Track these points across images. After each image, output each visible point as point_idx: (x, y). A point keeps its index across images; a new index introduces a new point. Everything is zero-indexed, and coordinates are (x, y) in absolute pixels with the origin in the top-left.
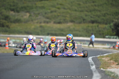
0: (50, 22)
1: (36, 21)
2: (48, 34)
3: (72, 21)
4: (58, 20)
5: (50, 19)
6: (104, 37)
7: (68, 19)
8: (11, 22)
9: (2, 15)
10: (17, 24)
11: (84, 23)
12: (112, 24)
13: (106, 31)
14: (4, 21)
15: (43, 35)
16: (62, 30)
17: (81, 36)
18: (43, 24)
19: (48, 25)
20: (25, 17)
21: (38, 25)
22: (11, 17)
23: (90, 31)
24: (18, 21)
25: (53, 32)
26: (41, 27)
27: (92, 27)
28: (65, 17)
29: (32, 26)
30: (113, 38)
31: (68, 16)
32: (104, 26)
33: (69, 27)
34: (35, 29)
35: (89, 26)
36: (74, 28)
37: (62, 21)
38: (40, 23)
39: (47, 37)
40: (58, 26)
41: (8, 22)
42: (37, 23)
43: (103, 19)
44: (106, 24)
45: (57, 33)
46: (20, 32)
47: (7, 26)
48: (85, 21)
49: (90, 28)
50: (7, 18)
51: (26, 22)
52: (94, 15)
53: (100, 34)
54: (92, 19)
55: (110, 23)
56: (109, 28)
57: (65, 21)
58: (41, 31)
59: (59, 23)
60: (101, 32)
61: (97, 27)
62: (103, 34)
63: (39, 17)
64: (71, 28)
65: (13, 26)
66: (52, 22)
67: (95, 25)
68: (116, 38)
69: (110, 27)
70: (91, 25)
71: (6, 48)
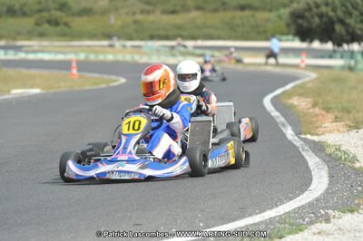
0: (154, 12)
1: (125, 10)
2: (152, 38)
3: (199, 8)
4: (169, 7)
5: (154, 5)
7: (190, 2)
8: (74, 15)
9: (55, 2)
10: (85, 18)
11: (225, 10)
12: (285, 12)
13: (270, 26)
15: (142, 39)
16: (179, 27)
17: (219, 38)
18: (139, 17)
19: (151, 17)
20: (101, 3)
21: (130, 19)
22: (72, 4)
24: (86, 12)
25: (162, 32)
26: (135, 22)
27: (241, 18)
29: (117, 22)
30: (287, 40)
32: (266, 15)
33: (193, 21)
34: (123, 27)
35: (234, 18)
36: (204, 23)
37: (178, 8)
38: (134, 14)
39: (151, 43)
40: (171, 19)
41: (68, 16)
42: (127, 14)
44: (270, 11)
45: (170, 33)
46: (93, 36)
47: (66, 24)
48: (226, 7)
49: (238, 21)
50: (63, 7)
51: (104, 13)
53: (259, 33)
55: (277, 9)
56: (277, 19)
57: (185, 9)
58: (136, 31)
59: (173, 12)
60: (261, 29)
61: (251, 19)
62: (265, 32)
63: (130, 1)
64: (199, 21)
65: (78, 23)
66: (158, 12)
67: (247, 13)
68: (293, 40)
69: (280, 17)
70: (239, 14)
71: (72, 75)
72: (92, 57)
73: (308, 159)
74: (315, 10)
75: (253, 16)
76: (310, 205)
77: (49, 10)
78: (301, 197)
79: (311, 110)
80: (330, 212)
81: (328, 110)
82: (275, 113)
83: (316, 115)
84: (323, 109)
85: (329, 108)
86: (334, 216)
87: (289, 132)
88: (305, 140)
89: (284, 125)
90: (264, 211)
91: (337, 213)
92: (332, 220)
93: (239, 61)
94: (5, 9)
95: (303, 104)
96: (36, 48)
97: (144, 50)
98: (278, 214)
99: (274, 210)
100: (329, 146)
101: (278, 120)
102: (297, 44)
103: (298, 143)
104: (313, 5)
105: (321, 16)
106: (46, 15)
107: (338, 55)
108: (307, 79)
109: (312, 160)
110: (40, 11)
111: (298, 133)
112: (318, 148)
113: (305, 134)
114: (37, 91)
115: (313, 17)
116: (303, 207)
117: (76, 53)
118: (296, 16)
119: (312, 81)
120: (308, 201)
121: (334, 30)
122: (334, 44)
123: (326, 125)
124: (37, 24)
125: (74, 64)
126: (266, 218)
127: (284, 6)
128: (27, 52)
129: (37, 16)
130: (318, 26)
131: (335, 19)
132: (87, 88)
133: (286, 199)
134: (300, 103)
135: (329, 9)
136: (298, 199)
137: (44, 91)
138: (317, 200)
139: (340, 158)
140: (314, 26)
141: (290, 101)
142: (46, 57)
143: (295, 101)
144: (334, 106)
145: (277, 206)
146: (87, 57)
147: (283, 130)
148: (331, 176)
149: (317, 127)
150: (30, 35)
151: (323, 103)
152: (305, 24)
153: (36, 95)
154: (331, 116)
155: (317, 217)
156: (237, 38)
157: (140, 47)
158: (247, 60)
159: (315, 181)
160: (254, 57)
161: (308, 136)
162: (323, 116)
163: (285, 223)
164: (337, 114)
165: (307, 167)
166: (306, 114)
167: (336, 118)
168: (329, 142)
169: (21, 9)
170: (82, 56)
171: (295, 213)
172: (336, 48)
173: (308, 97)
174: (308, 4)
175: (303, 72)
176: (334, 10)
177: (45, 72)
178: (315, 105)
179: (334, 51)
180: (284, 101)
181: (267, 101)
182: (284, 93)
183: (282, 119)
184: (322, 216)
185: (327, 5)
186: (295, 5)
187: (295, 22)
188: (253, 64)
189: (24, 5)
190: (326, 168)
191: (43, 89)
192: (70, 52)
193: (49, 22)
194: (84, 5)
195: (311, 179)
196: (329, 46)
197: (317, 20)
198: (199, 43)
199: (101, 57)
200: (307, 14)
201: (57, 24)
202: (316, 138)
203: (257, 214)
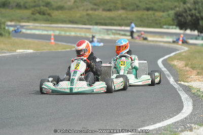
0: (98, 9)
1: (82, 8)
2: (97, 24)
3: (123, 8)
4: (107, 7)
5: (99, 6)
6: (161, 27)
7: (119, 5)
8: (53, 9)
9: (43, 2)
10: (60, 12)
11: (138, 10)
12: (172, 12)
13: (163, 20)
14: (45, 8)
15: (91, 25)
16: (112, 19)
18: (90, 12)
19: (96, 13)
20: (69, 3)
21: (85, 13)
22: (53, 3)
23: (145, 19)
24: (61, 8)
25: (102, 21)
26: (88, 15)
27: (147, 15)
28: (116, 3)
29: (77, 14)
30: (172, 28)
31: (119, 2)
32: (161, 14)
33: (120, 15)
34: (80, 17)
35: (143, 14)
36: (126, 17)
37: (111, 8)
38: (87, 10)
39: (96, 27)
40: (108, 14)
41: (50, 10)
42: (83, 10)
43: (159, 6)
44: (164, 11)
45: (107, 22)
46: (63, 22)
47: (49, 14)
48: (138, 8)
49: (145, 17)
50: (48, 4)
51: (70, 9)
52: (150, 2)
53: (157, 24)
54: (148, 6)
55: (168, 11)
56: (167, 16)
57: (116, 9)
58: (88, 20)
59: (109, 10)
60: (158, 22)
61: (153, 16)
62: (160, 23)
63: (85, 3)
64: (123, 16)
65: (56, 14)
66: (101, 10)
67: (150, 12)
68: (175, 29)
69: (169, 15)
70: (146, 12)
71: (51, 43)
72: (63, 33)
73: (181, 95)
74: (188, 12)
75: (154, 14)
76: (182, 121)
77: (39, 6)
78: (177, 116)
79: (184, 68)
80: (193, 125)
81: (193, 68)
82: (164, 69)
83: (187, 71)
84: (191, 67)
85: (195, 67)
86: (195, 128)
87: (171, 80)
88: (180, 85)
89: (168, 76)
90: (156, 123)
91: (196, 126)
92: (194, 130)
93: (145, 39)
94: (15, 4)
95: (180, 64)
96: (31, 27)
97: (91, 31)
98: (164, 125)
99: (161, 123)
100: (193, 88)
101: (165, 73)
102: (178, 31)
103: (176, 86)
104: (187, 9)
105: (192, 16)
106: (38, 8)
107: (201, 38)
108: (182, 51)
109: (184, 96)
110: (35, 6)
111: (176, 81)
112: (188, 90)
113: (180, 81)
114: (31, 51)
115: (187, 16)
116: (177, 122)
117: (54, 31)
118: (178, 15)
119: (185, 52)
120: (181, 119)
121: (199, 23)
122: (198, 32)
123: (192, 77)
124: (33, 14)
125: (52, 37)
126: (156, 127)
127: (172, 9)
128: (27, 29)
129: (33, 9)
130: (190, 21)
131: (200, 18)
132: (60, 50)
133: (168, 117)
134: (179, 64)
135: (197, 12)
136: (175, 117)
137: (35, 52)
138: (186, 118)
139: (200, 96)
140: (188, 21)
141: (173, 63)
142: (37, 32)
143: (175, 63)
144: (197, 66)
145: (163, 121)
146: (60, 33)
147: (169, 78)
148: (194, 105)
149: (187, 78)
150: (28, 19)
151: (191, 64)
152: (183, 20)
153: (31, 53)
154: (195, 72)
155: (185, 128)
156: (144, 26)
157: (90, 29)
158: (149, 39)
159: (185, 108)
160: (154, 37)
161: (182, 83)
162: (191, 72)
163: (167, 130)
164: (198, 71)
165: (181, 100)
166: (181, 70)
167: (198, 73)
168: (194, 86)
169: (24, 5)
170: (57, 33)
171: (173, 125)
172: (199, 34)
173: (182, 61)
174: (185, 9)
175: (180, 46)
176: (199, 13)
177: (36, 41)
178: (186, 65)
179: (198, 36)
180: (169, 62)
181: (160, 62)
182: (169, 58)
183: (168, 72)
184: (188, 127)
185: (195, 9)
186: (177, 9)
187: (177, 18)
188: (153, 41)
189: (26, 2)
190: (192, 101)
191: (34, 50)
192: (51, 30)
193: (40, 13)
194: (59, 4)
195: (183, 107)
196: (196, 32)
197: (189, 18)
198: (123, 28)
199: (68, 34)
200: (184, 14)
201: (44, 14)
202: (186, 84)
203: (152, 125)
